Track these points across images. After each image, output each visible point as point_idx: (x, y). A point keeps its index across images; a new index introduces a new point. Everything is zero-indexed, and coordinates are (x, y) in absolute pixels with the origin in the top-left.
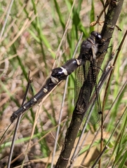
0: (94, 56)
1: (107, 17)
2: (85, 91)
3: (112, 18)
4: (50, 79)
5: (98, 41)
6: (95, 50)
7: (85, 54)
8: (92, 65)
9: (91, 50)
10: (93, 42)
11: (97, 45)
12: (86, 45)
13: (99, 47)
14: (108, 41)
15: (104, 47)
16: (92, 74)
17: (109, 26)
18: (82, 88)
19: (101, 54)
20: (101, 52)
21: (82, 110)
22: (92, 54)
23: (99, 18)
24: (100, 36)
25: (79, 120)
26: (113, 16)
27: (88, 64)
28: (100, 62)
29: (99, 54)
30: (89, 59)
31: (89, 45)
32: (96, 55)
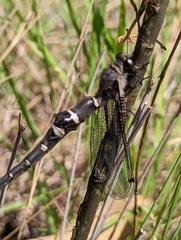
0: (122, 93)
1: (142, 31)
2: (108, 147)
3: (149, 33)
4: (51, 130)
5: (128, 68)
6: (122, 83)
7: (107, 89)
8: (118, 107)
9: (116, 84)
10: (120, 70)
11: (126, 75)
12: (108, 75)
13: (129, 79)
14: (144, 68)
15: (137, 78)
16: (119, 121)
17: (144, 45)
18: (103, 142)
19: (132, 89)
20: (132, 85)
21: (102, 176)
22: (118, 90)
23: (129, 31)
24: (130, 61)
25: (98, 192)
26: (152, 29)
27: (111, 105)
28: (131, 102)
29: (129, 89)
30: (113, 97)
31: (113, 76)
32: (125, 90)
